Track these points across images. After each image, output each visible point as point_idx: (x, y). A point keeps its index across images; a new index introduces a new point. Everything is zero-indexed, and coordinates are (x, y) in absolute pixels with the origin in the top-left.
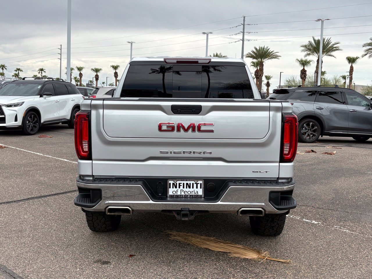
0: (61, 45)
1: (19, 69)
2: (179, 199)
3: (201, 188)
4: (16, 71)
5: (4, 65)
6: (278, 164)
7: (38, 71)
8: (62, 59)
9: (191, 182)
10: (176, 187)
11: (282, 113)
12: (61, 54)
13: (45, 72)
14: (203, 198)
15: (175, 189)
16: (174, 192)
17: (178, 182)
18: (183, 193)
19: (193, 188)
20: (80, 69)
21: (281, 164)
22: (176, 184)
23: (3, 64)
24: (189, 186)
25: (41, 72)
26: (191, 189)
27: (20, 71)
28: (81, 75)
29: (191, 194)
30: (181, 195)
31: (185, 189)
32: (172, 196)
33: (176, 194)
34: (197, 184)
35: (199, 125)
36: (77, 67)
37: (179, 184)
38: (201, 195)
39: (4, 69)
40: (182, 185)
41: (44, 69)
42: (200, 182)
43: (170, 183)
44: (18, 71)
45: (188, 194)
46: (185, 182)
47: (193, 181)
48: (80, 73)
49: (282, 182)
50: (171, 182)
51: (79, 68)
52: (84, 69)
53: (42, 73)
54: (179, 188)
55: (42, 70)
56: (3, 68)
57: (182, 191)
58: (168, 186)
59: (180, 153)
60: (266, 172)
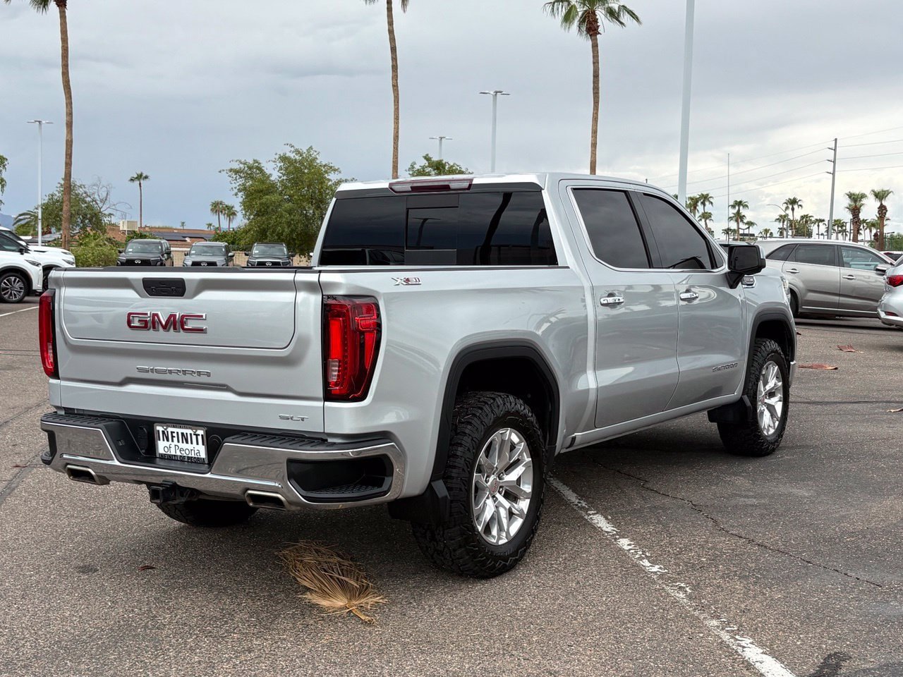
0: (836, 140)
1: (739, 203)
2: (173, 464)
3: (203, 444)
4: (733, 206)
5: (708, 195)
6: (320, 404)
7: (785, 205)
8: (836, 174)
9: (189, 431)
10: (168, 440)
11: (323, 295)
12: (834, 162)
13: (801, 206)
14: (206, 465)
15: (166, 443)
16: (166, 449)
17: (170, 430)
18: (178, 453)
19: (192, 443)
20: (881, 196)
21: (327, 404)
22: (167, 432)
23: (705, 193)
24: (185, 438)
25: (790, 207)
26: (189, 446)
27: (741, 207)
28: (882, 210)
29: (190, 455)
30: (175, 456)
31: (181, 445)
32: (163, 457)
33: (169, 453)
34: (197, 435)
35: (183, 316)
36: (873, 191)
37: (172, 433)
38: (203, 459)
39: (707, 203)
40: (175, 435)
41: (798, 198)
42: (201, 432)
43: (158, 431)
44: (737, 208)
45: (185, 455)
46: (180, 431)
47: (190, 428)
48: (881, 204)
49: (334, 444)
50: (160, 428)
51: (879, 193)
52: (891, 194)
53: (793, 209)
54: (173, 441)
55: (793, 202)
56: (704, 201)
57: (177, 447)
58: (156, 436)
59: (164, 372)
60: (303, 419)
